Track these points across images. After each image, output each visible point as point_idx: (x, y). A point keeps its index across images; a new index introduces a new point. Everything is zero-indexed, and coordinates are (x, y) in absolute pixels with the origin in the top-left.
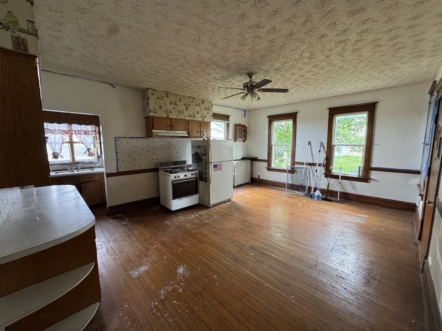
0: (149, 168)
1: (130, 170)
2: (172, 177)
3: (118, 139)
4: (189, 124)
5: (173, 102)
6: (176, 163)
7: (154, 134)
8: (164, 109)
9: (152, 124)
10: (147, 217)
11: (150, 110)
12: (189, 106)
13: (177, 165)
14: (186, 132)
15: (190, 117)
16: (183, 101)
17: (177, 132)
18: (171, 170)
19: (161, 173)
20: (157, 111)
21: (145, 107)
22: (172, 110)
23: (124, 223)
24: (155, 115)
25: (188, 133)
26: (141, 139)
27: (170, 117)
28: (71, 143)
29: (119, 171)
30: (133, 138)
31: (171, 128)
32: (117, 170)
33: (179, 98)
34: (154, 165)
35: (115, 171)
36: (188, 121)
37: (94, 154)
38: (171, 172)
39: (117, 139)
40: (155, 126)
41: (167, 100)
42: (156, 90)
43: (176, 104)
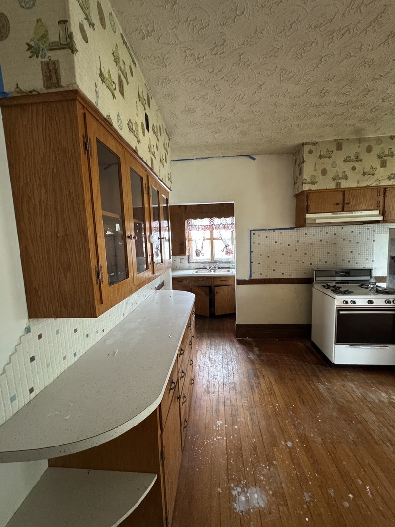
0: (296, 277)
1: (267, 278)
2: (339, 300)
3: (254, 232)
4: (387, 194)
5: (352, 157)
6: (348, 273)
7: (308, 222)
8: (331, 173)
9: (306, 204)
10: (286, 358)
11: (304, 181)
12: (389, 157)
13: (349, 275)
14: (377, 212)
15: (390, 179)
16: (376, 150)
17: (356, 213)
18: (338, 285)
19: (317, 289)
20: (317, 180)
21: (297, 177)
22: (349, 173)
23: (251, 356)
24: (313, 188)
25: (383, 214)
26: (287, 231)
27: (342, 187)
28: (212, 239)
29: (252, 278)
30: (274, 230)
31: (344, 207)
32: (250, 276)
33: (367, 145)
34: (305, 273)
35: (247, 278)
36: (385, 189)
37: (232, 251)
38: (337, 291)
39: (252, 232)
40: (311, 209)
41: (339, 157)
42: (317, 143)
43: (358, 159)
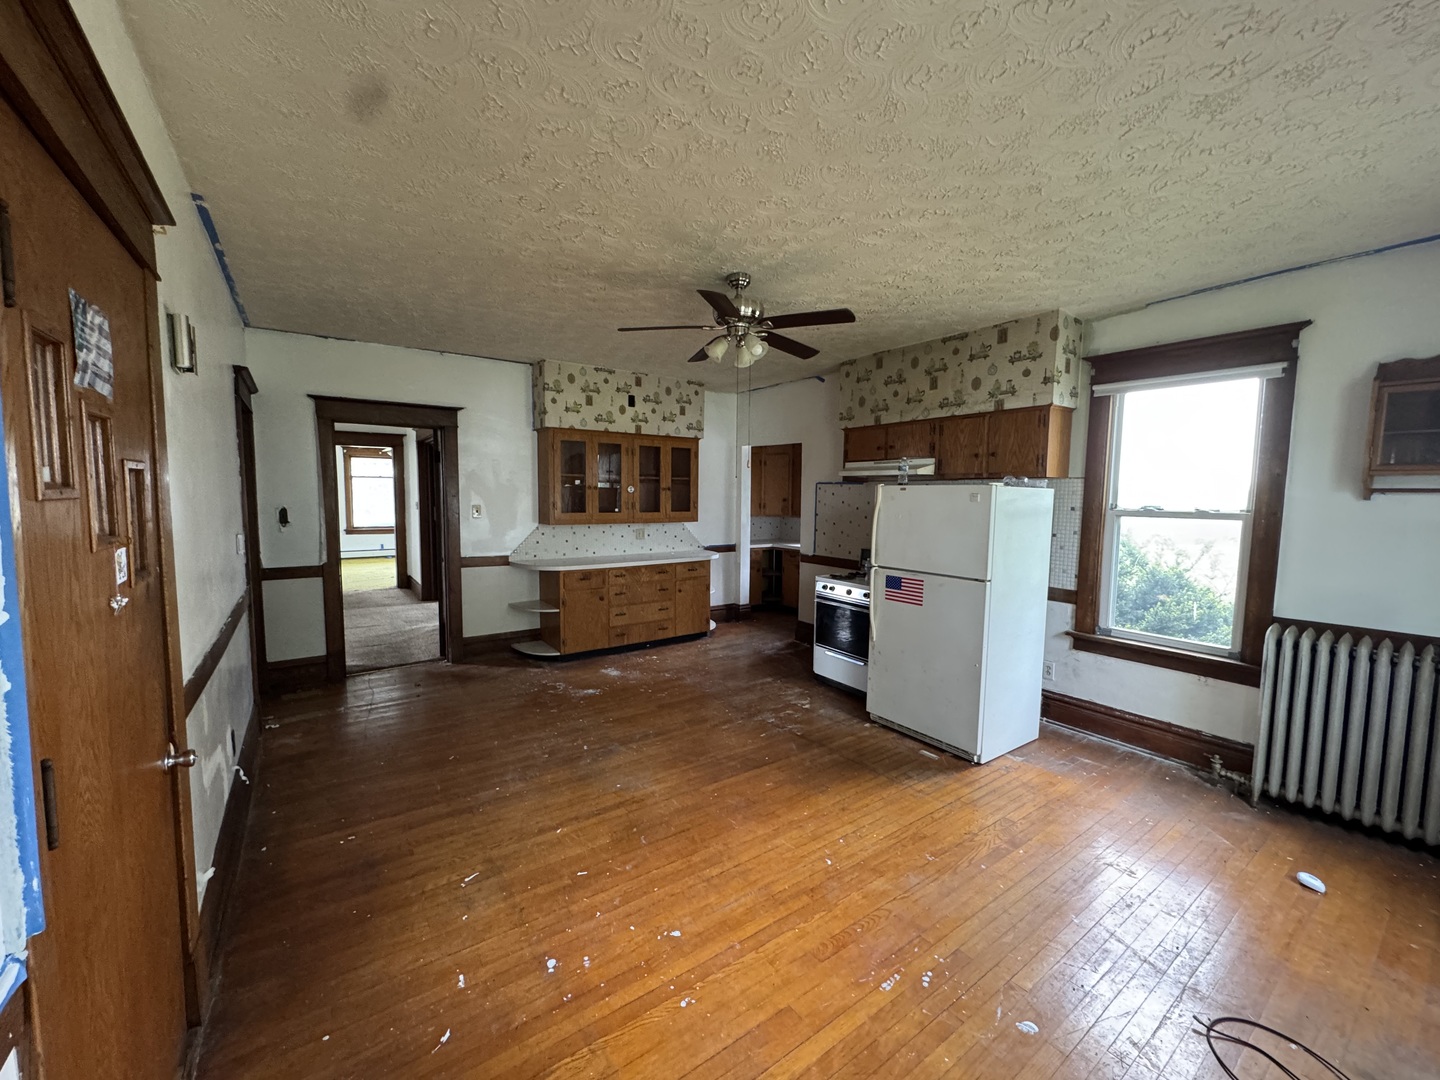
1: (831, 556)
3: (820, 485)
4: (943, 431)
8: (870, 403)
12: (942, 372)
14: (931, 461)
15: (942, 408)
20: (854, 413)
22: (890, 401)
24: (850, 425)
25: (939, 464)
26: (856, 486)
27: (883, 423)
29: (816, 554)
30: (842, 484)
31: (887, 452)
32: (815, 550)
33: (911, 356)
35: (811, 553)
36: (940, 423)
41: (879, 377)
42: (855, 361)
43: (901, 380)
